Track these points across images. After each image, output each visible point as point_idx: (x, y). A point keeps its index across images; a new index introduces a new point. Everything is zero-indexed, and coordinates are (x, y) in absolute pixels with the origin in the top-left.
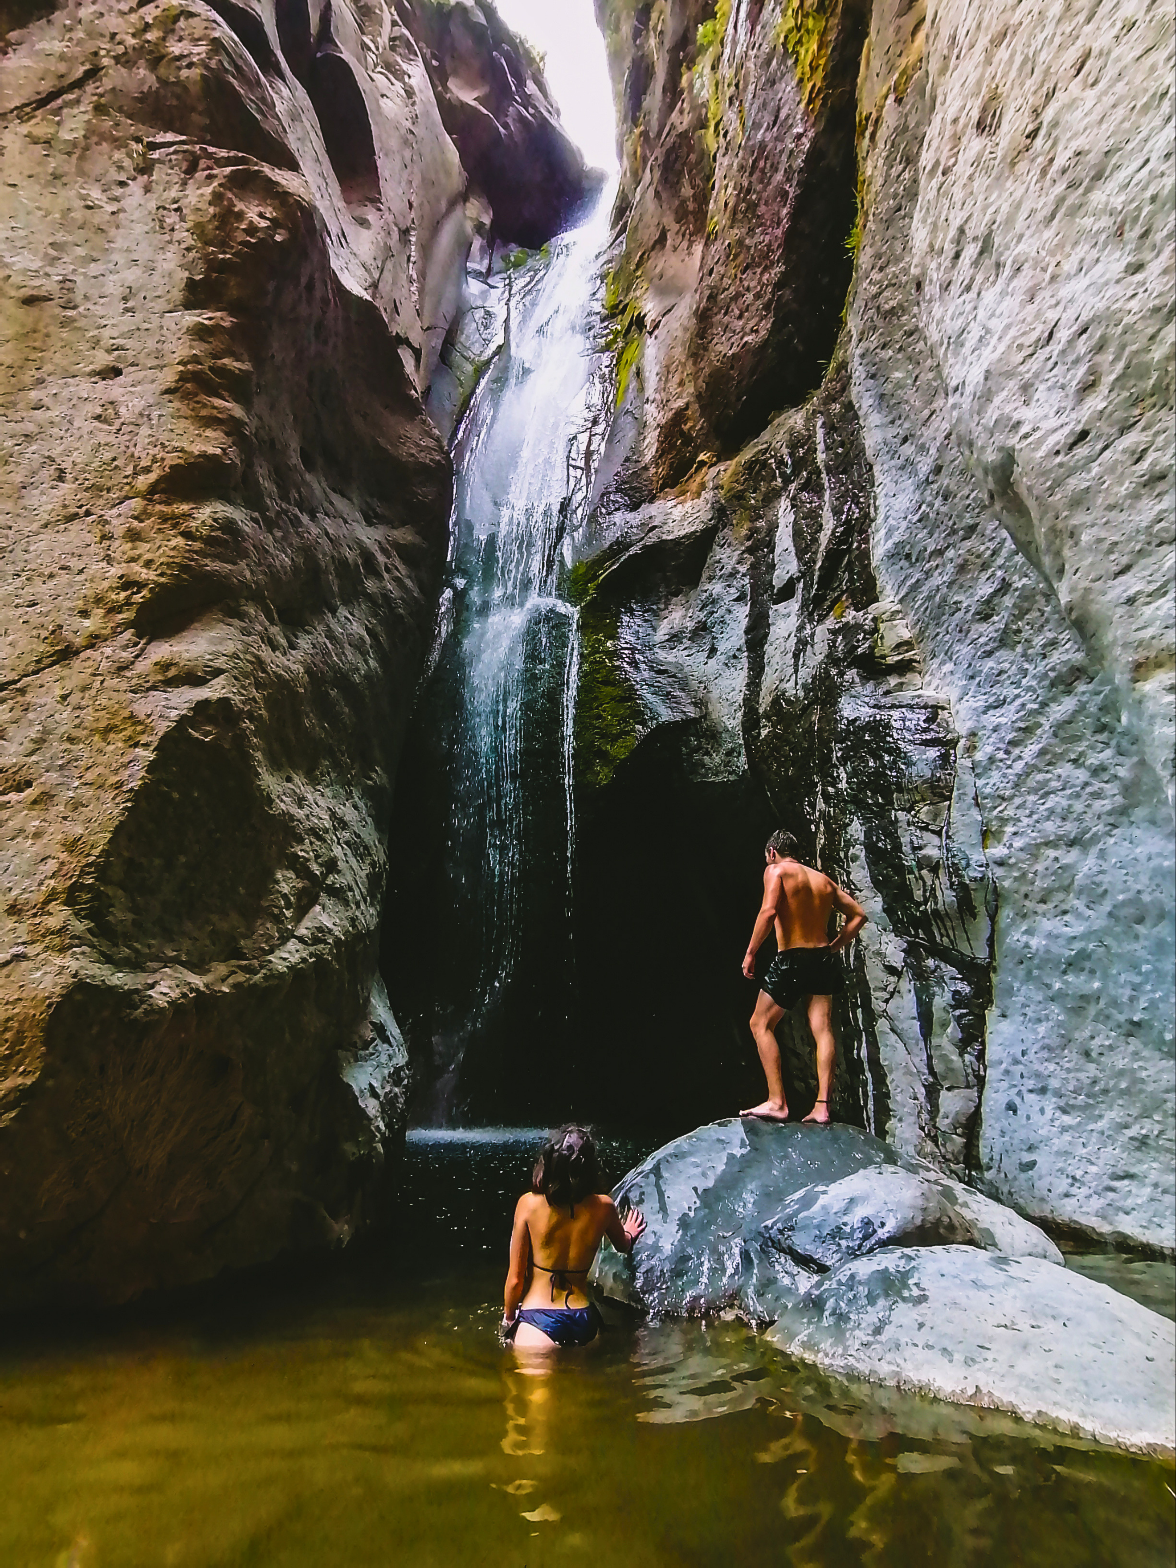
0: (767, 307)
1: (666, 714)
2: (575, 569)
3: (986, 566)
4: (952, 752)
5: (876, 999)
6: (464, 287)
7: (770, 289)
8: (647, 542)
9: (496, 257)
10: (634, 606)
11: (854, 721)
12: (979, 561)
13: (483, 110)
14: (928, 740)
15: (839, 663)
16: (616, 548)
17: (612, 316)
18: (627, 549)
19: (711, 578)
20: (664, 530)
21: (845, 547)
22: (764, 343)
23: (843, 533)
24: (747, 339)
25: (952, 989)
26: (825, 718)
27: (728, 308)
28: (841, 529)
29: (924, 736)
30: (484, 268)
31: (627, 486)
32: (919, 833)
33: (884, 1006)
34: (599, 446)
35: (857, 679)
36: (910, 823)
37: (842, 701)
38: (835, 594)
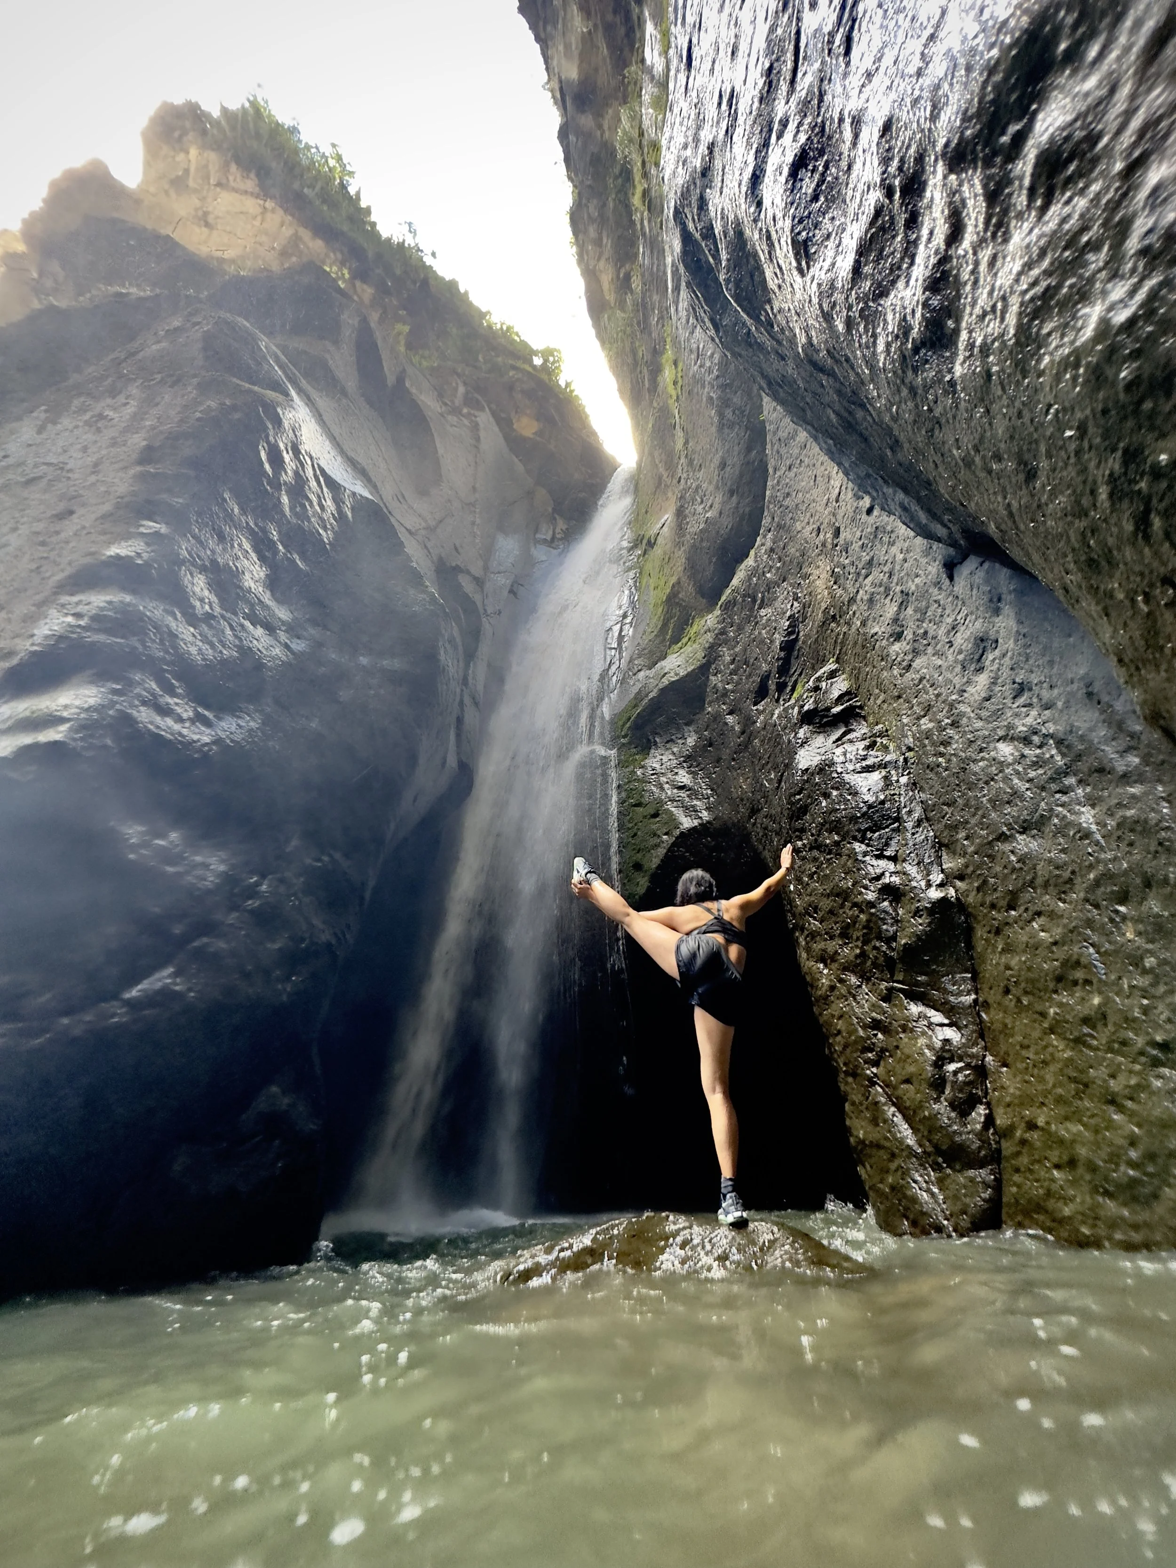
0: (717, 488)
1: (687, 823)
2: (612, 720)
3: (887, 590)
4: (893, 772)
5: (866, 1062)
6: (533, 549)
7: (716, 472)
8: (661, 686)
9: (558, 530)
10: (658, 740)
11: (807, 770)
12: (882, 589)
13: (538, 439)
14: (868, 766)
15: (795, 728)
16: (639, 697)
17: (635, 547)
18: (647, 695)
19: (710, 703)
20: (672, 674)
21: (793, 637)
22: (721, 513)
23: (789, 626)
24: (708, 515)
25: (941, 1038)
26: (788, 779)
27: (693, 500)
28: (787, 623)
29: (864, 764)
30: (549, 538)
31: (646, 651)
32: (874, 862)
33: (874, 1070)
34: (628, 631)
35: (808, 735)
36: (865, 854)
37: (797, 756)
38: (793, 679)
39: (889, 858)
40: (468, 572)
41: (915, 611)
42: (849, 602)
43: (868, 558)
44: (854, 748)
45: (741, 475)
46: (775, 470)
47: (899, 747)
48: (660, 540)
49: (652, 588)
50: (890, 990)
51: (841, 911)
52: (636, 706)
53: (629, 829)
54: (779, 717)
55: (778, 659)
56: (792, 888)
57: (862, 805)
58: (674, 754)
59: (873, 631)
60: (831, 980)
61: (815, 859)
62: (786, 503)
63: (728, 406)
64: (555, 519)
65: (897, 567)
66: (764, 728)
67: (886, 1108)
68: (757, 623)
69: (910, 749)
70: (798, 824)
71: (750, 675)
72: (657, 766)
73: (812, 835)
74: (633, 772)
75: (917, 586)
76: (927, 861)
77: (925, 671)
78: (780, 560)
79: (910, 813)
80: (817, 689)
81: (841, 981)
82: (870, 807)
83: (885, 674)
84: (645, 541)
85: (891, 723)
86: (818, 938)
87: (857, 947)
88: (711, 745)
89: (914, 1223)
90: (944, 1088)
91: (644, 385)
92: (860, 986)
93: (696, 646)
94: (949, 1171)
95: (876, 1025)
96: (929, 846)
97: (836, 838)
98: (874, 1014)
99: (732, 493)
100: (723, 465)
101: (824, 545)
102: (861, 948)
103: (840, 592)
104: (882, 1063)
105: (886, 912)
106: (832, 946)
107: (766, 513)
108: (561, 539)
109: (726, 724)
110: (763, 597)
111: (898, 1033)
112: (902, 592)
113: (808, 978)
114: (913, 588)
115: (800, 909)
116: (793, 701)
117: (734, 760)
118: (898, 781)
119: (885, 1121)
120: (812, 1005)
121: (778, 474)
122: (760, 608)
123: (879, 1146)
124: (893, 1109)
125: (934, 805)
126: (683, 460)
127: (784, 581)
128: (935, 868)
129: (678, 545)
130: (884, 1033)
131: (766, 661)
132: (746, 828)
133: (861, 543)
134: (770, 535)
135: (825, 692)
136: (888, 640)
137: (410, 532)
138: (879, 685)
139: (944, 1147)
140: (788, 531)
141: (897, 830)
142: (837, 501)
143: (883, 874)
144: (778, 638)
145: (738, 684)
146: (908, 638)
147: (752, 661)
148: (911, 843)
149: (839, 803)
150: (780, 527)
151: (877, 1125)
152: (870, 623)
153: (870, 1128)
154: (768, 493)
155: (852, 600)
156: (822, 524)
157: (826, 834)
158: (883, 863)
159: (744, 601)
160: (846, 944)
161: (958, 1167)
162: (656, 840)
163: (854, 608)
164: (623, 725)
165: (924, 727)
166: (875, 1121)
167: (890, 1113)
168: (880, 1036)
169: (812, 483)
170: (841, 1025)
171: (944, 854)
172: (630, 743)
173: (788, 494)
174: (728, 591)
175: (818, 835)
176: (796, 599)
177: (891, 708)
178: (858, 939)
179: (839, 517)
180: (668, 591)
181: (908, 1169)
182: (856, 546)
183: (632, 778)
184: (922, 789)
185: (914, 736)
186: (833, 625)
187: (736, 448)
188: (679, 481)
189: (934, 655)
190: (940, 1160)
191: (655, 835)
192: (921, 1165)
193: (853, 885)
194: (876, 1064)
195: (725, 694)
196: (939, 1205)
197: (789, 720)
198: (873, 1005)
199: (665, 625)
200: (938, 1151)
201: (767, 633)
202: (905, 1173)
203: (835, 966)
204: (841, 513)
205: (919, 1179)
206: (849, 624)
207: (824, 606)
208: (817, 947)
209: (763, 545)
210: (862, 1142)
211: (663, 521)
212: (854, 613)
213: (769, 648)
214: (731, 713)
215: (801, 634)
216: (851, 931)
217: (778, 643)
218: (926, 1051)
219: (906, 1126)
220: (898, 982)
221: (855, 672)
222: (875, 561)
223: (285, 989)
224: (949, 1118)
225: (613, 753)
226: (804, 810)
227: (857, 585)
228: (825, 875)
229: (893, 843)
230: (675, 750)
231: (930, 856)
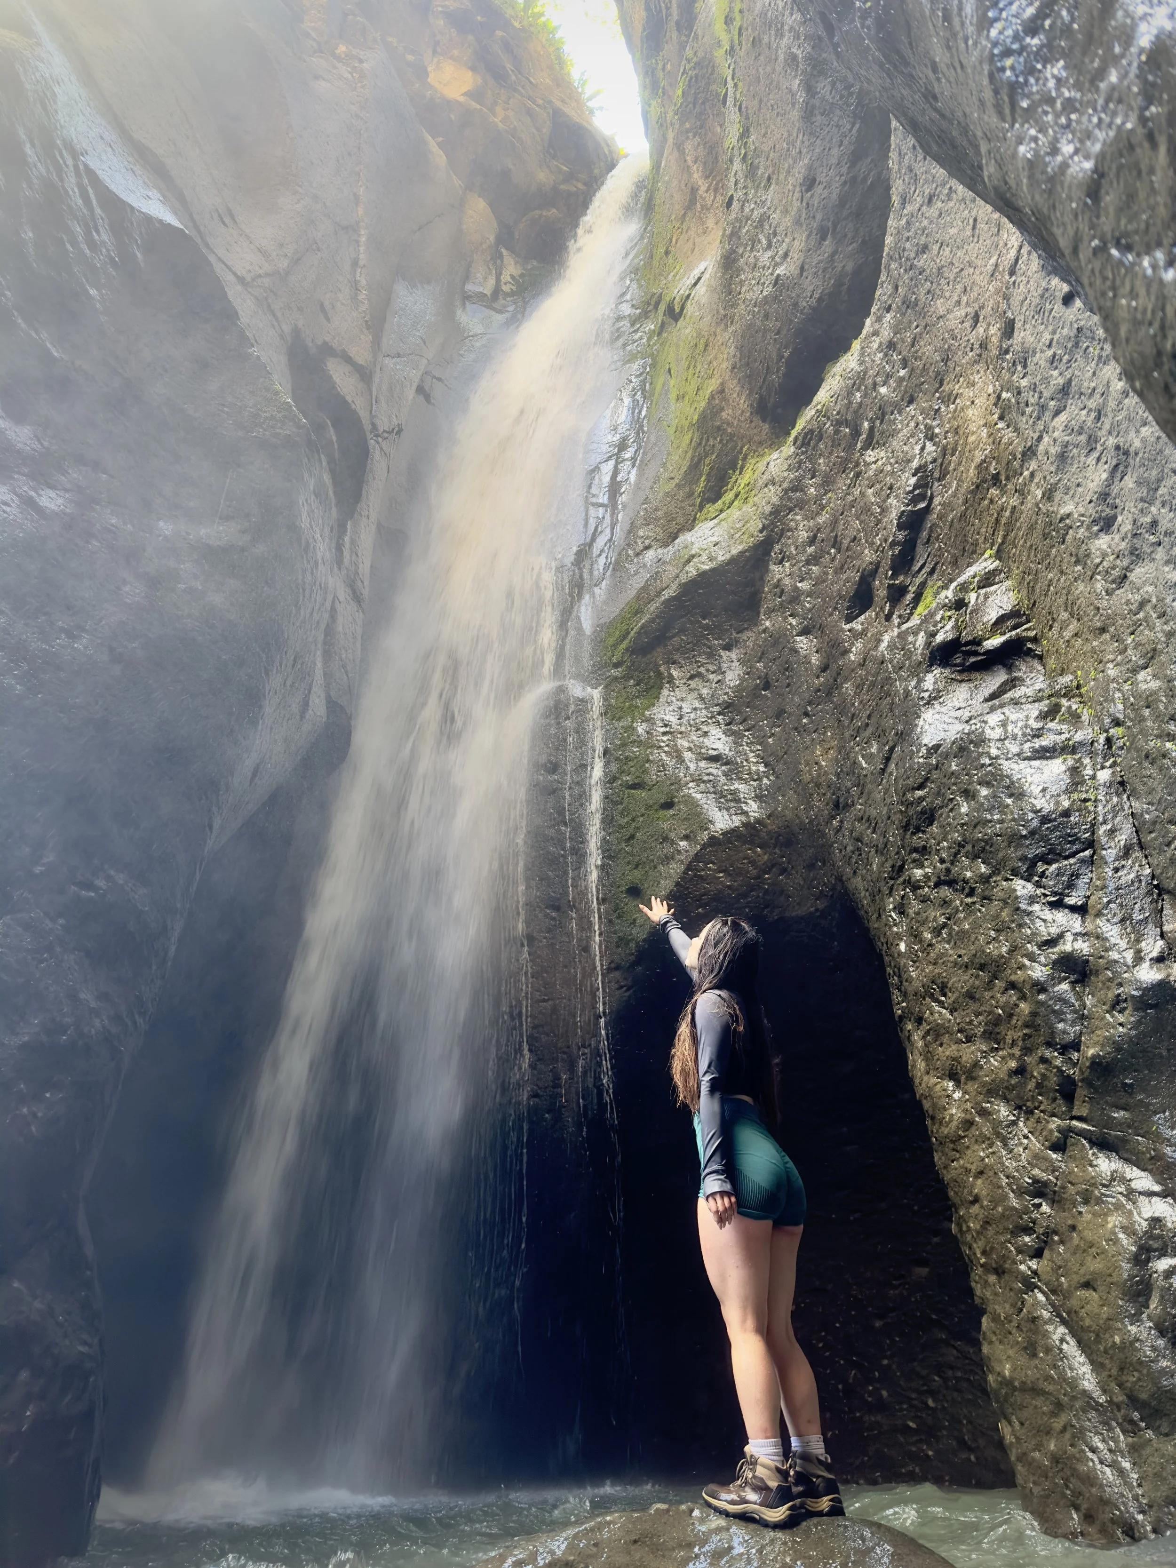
0: (798, 222)
1: (722, 822)
2: (596, 634)
3: (1092, 442)
4: (1087, 761)
5: (1019, 1251)
6: (459, 312)
7: (797, 195)
8: (683, 578)
9: (505, 277)
10: (675, 673)
11: (937, 747)
12: (1083, 438)
13: (475, 105)
14: (1045, 749)
15: (918, 670)
16: (644, 596)
17: (645, 315)
18: (658, 594)
19: (770, 611)
20: (704, 558)
21: (922, 505)
22: (802, 269)
23: (916, 487)
24: (780, 271)
25: (1147, 1215)
26: (902, 759)
27: (754, 241)
28: (913, 481)
29: (1038, 743)
30: (488, 290)
31: (660, 514)
32: (1048, 914)
33: (1033, 1264)
34: (630, 475)
35: (941, 685)
36: (1032, 900)
37: (921, 722)
38: (918, 580)
39: (1073, 909)
40: (347, 359)
41: (1138, 483)
42: (1024, 454)
43: (1061, 381)
44: (1021, 715)
45: (842, 201)
46: (904, 201)
47: (1098, 718)
48: (690, 308)
49: (673, 396)
50: (1066, 1133)
51: (987, 995)
52: (638, 612)
53: (621, 827)
54: (891, 647)
55: (893, 544)
56: (902, 947)
57: (1030, 815)
58: (701, 698)
59: (1063, 511)
60: (966, 1111)
61: (945, 903)
62: (920, 263)
63: (822, 73)
64: (501, 256)
65: (1112, 404)
66: (862, 665)
67: (1050, 1328)
68: (858, 475)
69: (1117, 723)
70: (918, 840)
71: (841, 569)
72: (672, 719)
73: (942, 861)
74: (631, 729)
75: (1144, 441)
76: (1137, 916)
77: (1150, 589)
78: (905, 363)
79: (1112, 832)
80: (960, 604)
81: (984, 1113)
82: (1045, 820)
83: (1081, 586)
84: (662, 307)
85: (1087, 673)
86: (946, 1038)
87: (1012, 1056)
88: (767, 686)
89: (1088, 1518)
90: (1148, 1298)
91: (669, 15)
92: (1014, 1123)
93: (748, 509)
94: (1149, 1434)
95: (1040, 1190)
96: (1142, 891)
97: (983, 869)
98: (1036, 1172)
99: (823, 234)
100: (810, 183)
101: (984, 345)
102: (1020, 1059)
103: (1008, 435)
104: (1046, 1253)
105: (1065, 1002)
106: (969, 1053)
107: (883, 277)
108: (512, 294)
109: (795, 651)
110: (872, 429)
111: (1074, 1204)
112: (1118, 448)
113: (927, 1105)
114: (1137, 443)
115: (917, 984)
116: (915, 621)
117: (806, 714)
118: (1093, 777)
119: (1048, 1350)
120: (930, 1151)
121: (909, 208)
122: (865, 448)
123: (1035, 1391)
124: (1062, 1330)
125: (1154, 823)
126: (737, 166)
127: (911, 401)
128: (1151, 931)
129: (725, 320)
130: (1052, 1203)
131: (871, 544)
132: (824, 835)
133: (1050, 353)
134: (888, 317)
135: (975, 611)
136: (1088, 528)
137: (241, 280)
138: (1069, 606)
139: (1144, 1396)
140: (922, 313)
141: (1090, 862)
142: (1012, 273)
143: (1061, 936)
144: (896, 506)
145: (820, 580)
146: (1124, 529)
147: (846, 542)
148: (1112, 885)
149: (990, 810)
150: (907, 304)
151: (1034, 1355)
152: (1058, 496)
153: (1023, 1360)
154: (888, 240)
155: (1029, 453)
156: (982, 307)
157: (966, 861)
158: (1061, 917)
159: (837, 432)
160: (993, 1050)
161: (1165, 1429)
162: (667, 849)
163: (1033, 465)
164: (615, 646)
165: (1143, 687)
166: (1030, 1350)
167: (1056, 1337)
168: (1045, 1208)
169: (969, 232)
170: (980, 1187)
171: (1167, 906)
172: (627, 677)
173: (925, 249)
174: (809, 413)
175: (952, 863)
176: (931, 437)
177: (1087, 648)
178: (1014, 1044)
179: (1015, 302)
180: (703, 404)
181: (1082, 1430)
182: (1041, 358)
183: (628, 739)
184: (1133, 794)
185: (1125, 700)
186: (994, 491)
187: (835, 152)
188: (729, 204)
189: (1167, 562)
190: (1136, 1415)
191: (666, 839)
192: (1105, 1423)
193: (1010, 952)
194: (1038, 1254)
195: (796, 598)
196: (1131, 1488)
197: (908, 655)
198: (1036, 1156)
199: (695, 467)
200: (1133, 1401)
201: (877, 494)
202: (1079, 1435)
203: (972, 1087)
204: (1018, 294)
205: (1101, 1446)
206: (1021, 492)
207: (979, 456)
208: (946, 1051)
209: (876, 333)
210: (1007, 1383)
211: (696, 273)
212: (1032, 475)
213: (879, 522)
214: (805, 632)
215: (937, 500)
216: (1002, 1029)
217: (894, 515)
218: (1121, 1236)
219: (1082, 1359)
220: (1080, 1119)
221: (1028, 578)
222: (1074, 388)
223: (34, 1115)
224: (1154, 1348)
225: (596, 694)
226: (929, 816)
227: (1040, 426)
228: (962, 931)
229: (1081, 882)
230: (705, 691)
231: (1142, 909)
